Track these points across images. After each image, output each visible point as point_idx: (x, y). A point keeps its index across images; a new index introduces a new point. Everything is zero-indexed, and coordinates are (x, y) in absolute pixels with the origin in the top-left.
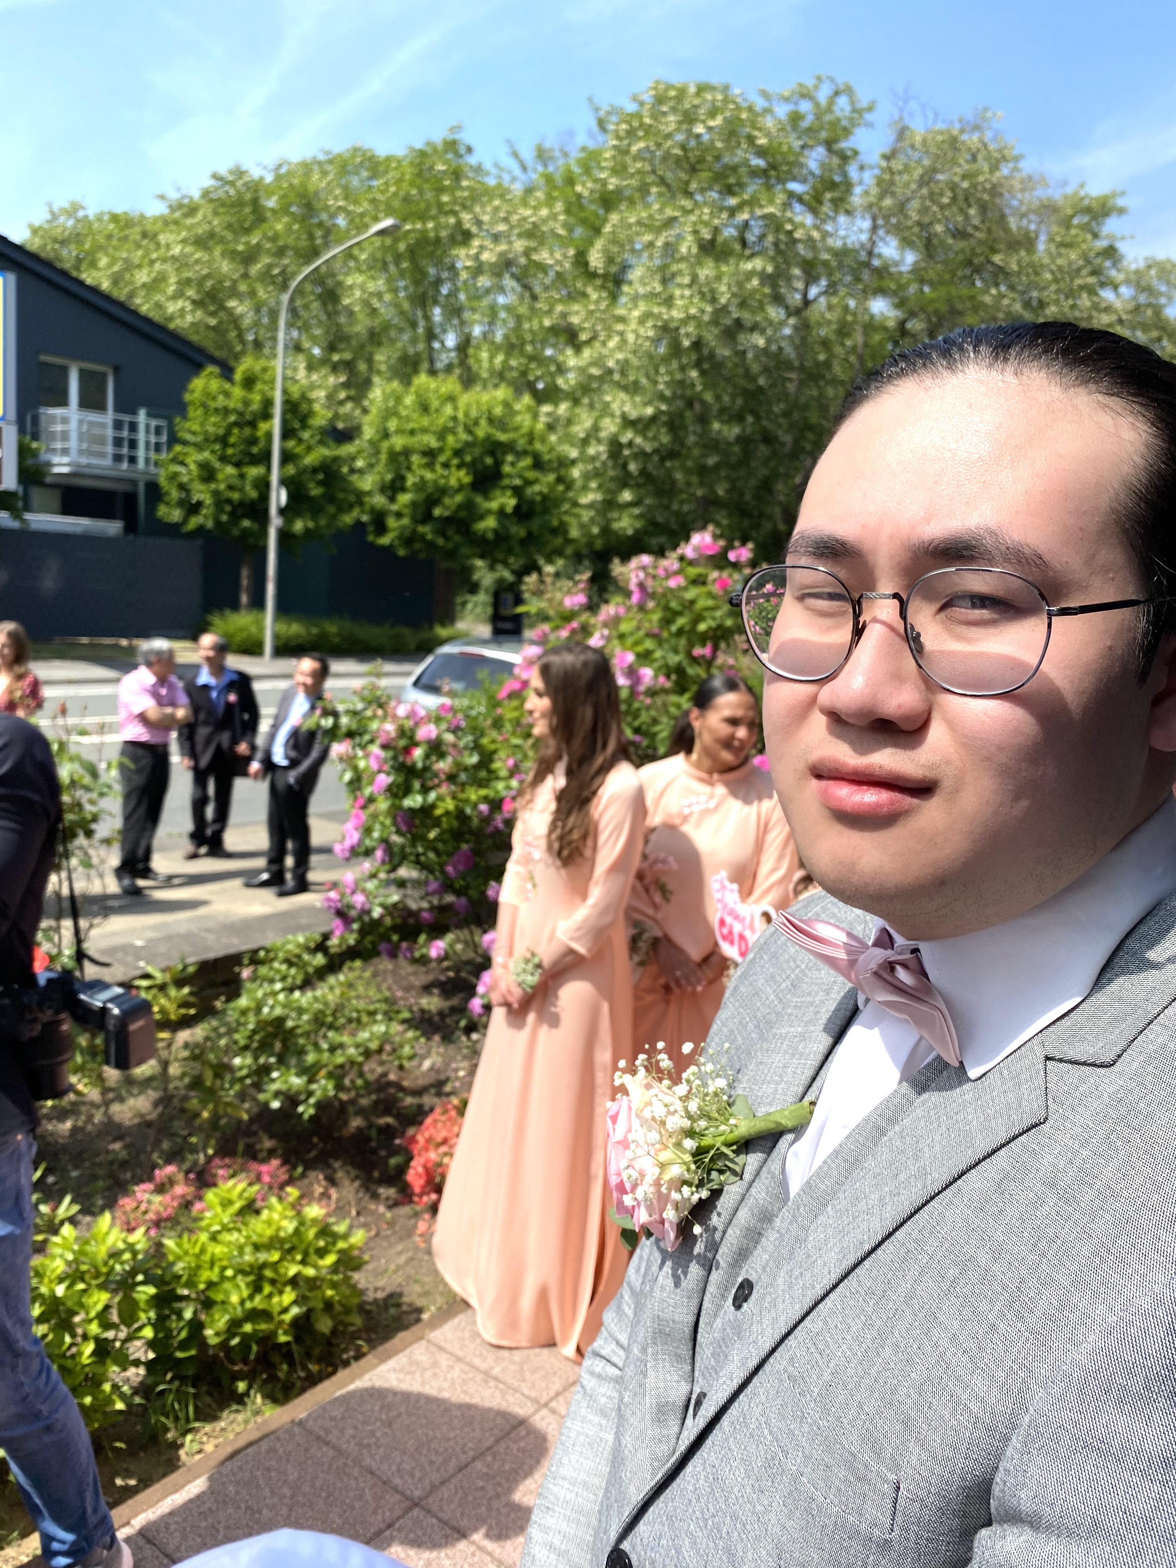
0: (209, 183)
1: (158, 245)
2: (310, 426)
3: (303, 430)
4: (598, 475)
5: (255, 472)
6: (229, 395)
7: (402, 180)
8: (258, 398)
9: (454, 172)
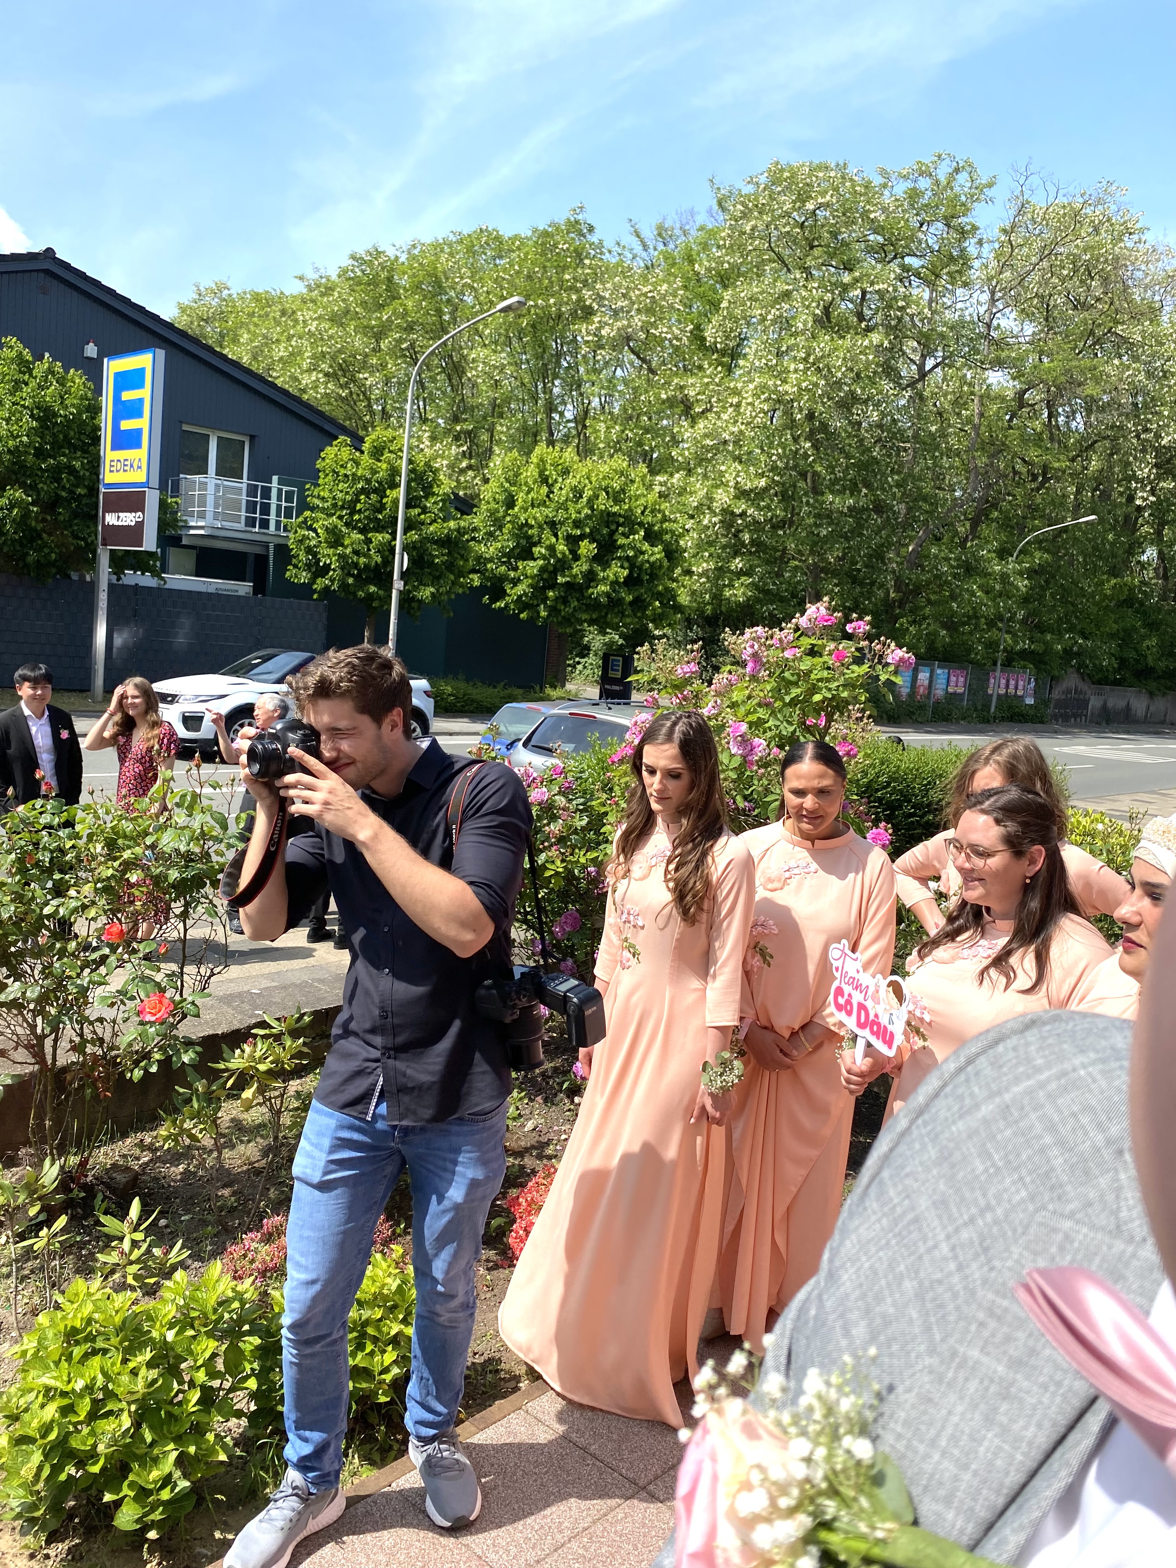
0: (347, 262)
1: (296, 321)
2: (433, 494)
3: (426, 497)
4: (711, 544)
5: (379, 538)
6: (357, 463)
7: (526, 259)
8: (384, 466)
9: (576, 251)
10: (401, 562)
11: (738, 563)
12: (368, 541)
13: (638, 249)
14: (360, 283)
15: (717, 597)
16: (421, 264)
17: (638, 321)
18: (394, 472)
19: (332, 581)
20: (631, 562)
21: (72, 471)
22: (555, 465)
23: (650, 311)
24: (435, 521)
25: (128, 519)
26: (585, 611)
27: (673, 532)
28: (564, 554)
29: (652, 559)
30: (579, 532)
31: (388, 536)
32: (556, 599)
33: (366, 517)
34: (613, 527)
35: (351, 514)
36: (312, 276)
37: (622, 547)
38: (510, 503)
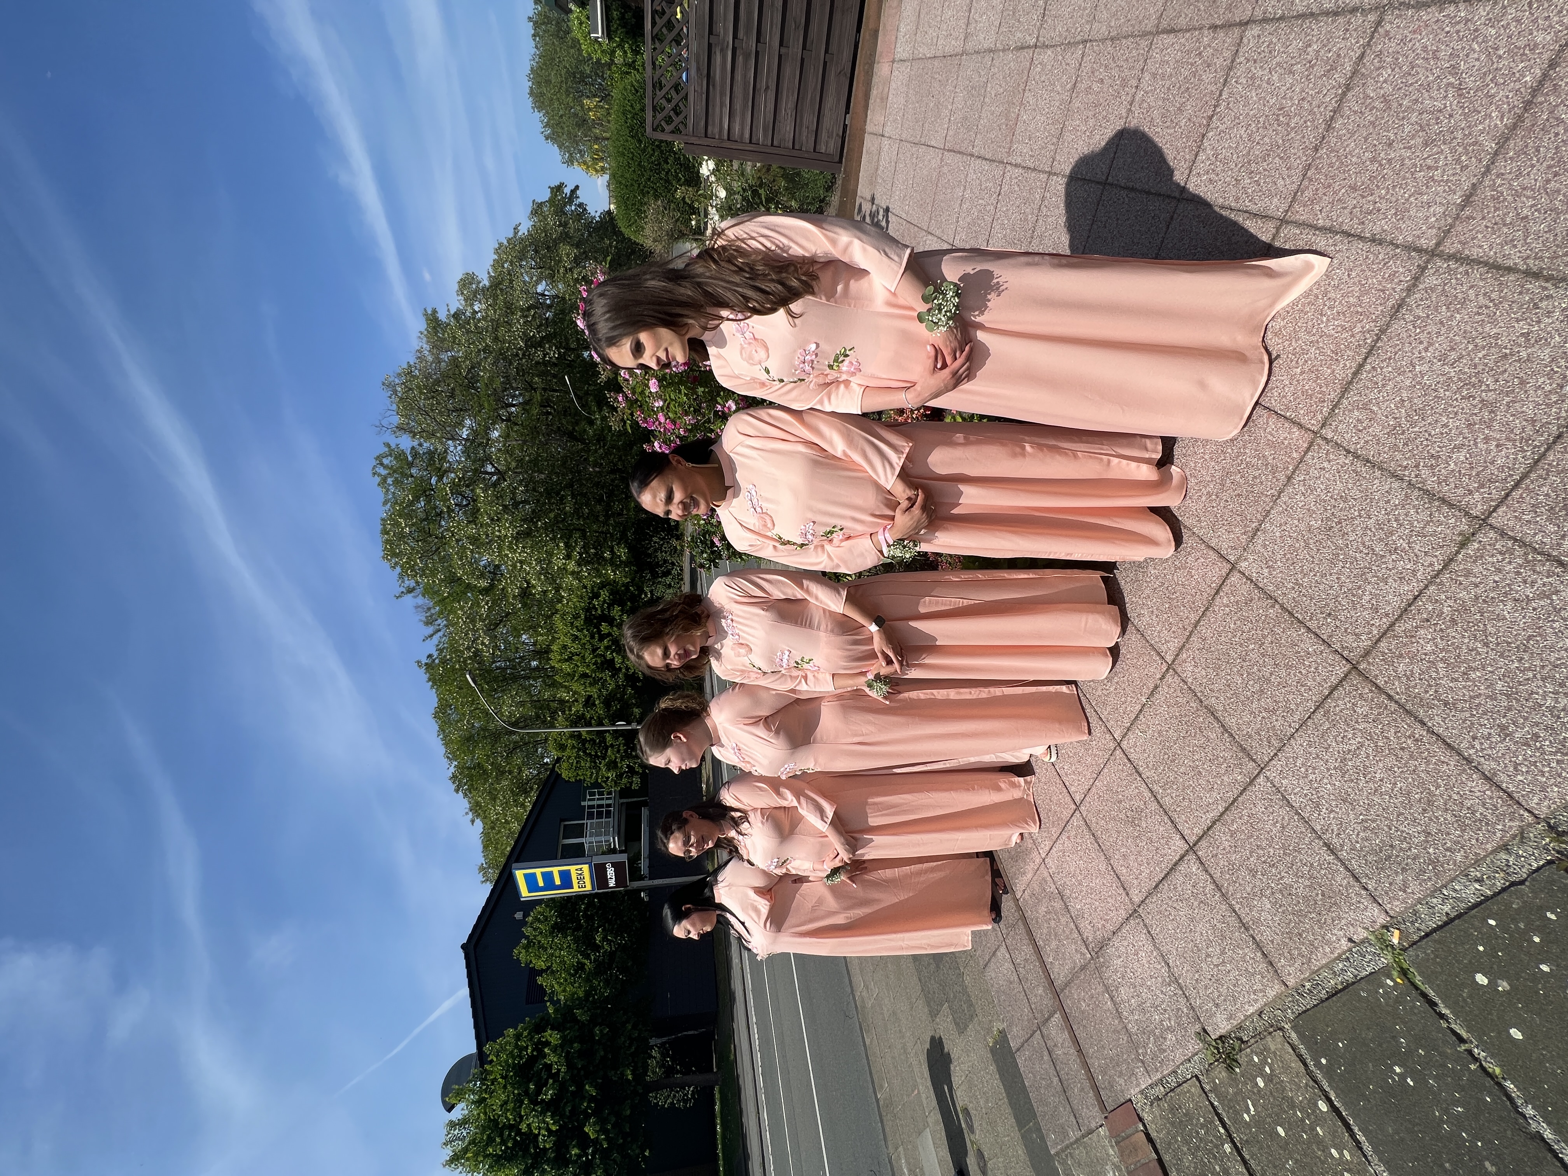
0: (460, 795)
2: (583, 714)
3: (585, 719)
4: (597, 570)
5: (609, 739)
6: (570, 757)
7: (449, 691)
8: (570, 741)
9: (443, 663)
10: (621, 725)
11: (607, 555)
12: (612, 746)
13: (440, 634)
14: (472, 785)
15: (626, 564)
16: (458, 750)
17: (479, 625)
18: (572, 736)
20: (610, 606)
21: (586, 909)
22: (561, 654)
23: (473, 621)
25: (611, 872)
27: (593, 587)
29: (607, 594)
30: (597, 635)
31: (607, 735)
33: (599, 748)
34: (592, 617)
35: (598, 757)
36: (470, 815)
37: (602, 611)
38: (584, 676)
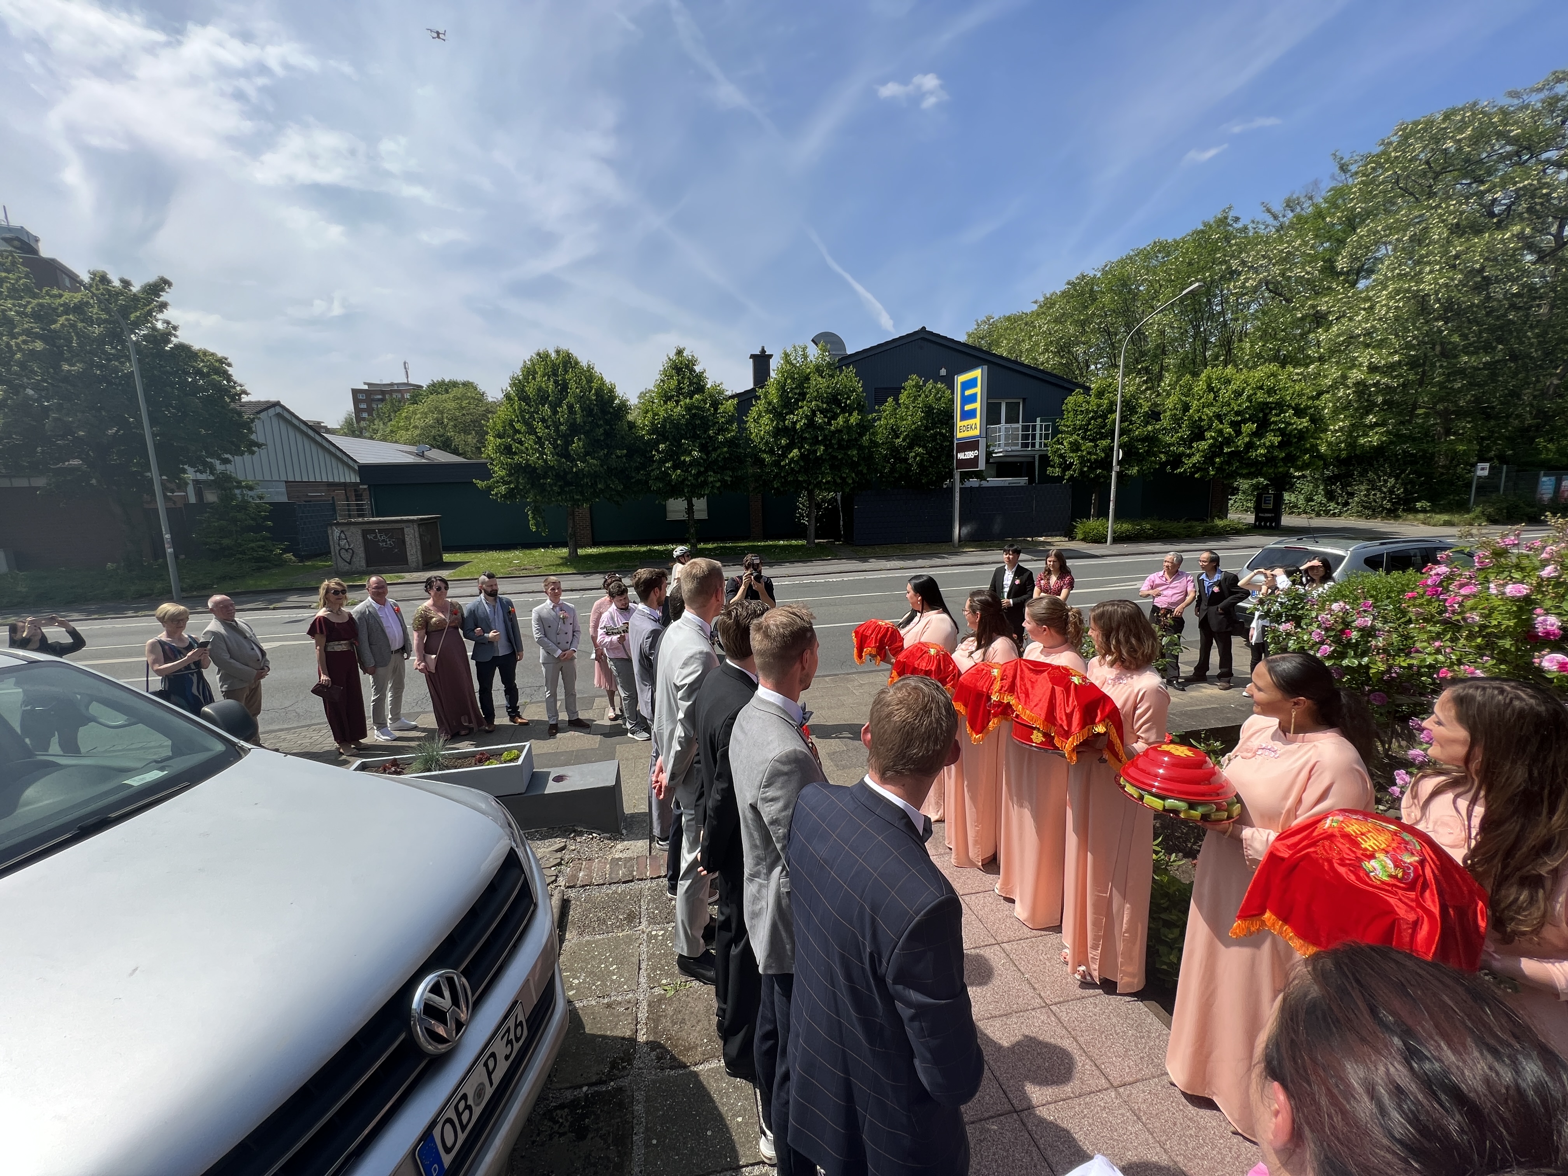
1: (1034, 327)
2: (1136, 413)
3: (1131, 416)
5: (1104, 443)
6: (1088, 403)
7: (1187, 251)
9: (1226, 237)
10: (1118, 455)
11: (1371, 419)
12: (1096, 446)
14: (1072, 297)
16: (1114, 274)
17: (1276, 270)
18: (1112, 403)
19: (1075, 471)
20: (1282, 432)
22: (1219, 379)
24: (1138, 428)
25: (970, 455)
26: (1244, 468)
27: (1316, 407)
28: (1230, 434)
29: (1299, 427)
30: (1239, 418)
31: (1109, 441)
32: (1222, 463)
33: (1096, 433)
34: (1267, 411)
35: (1085, 432)
36: (1042, 299)
37: (1275, 423)
38: (1186, 408)
